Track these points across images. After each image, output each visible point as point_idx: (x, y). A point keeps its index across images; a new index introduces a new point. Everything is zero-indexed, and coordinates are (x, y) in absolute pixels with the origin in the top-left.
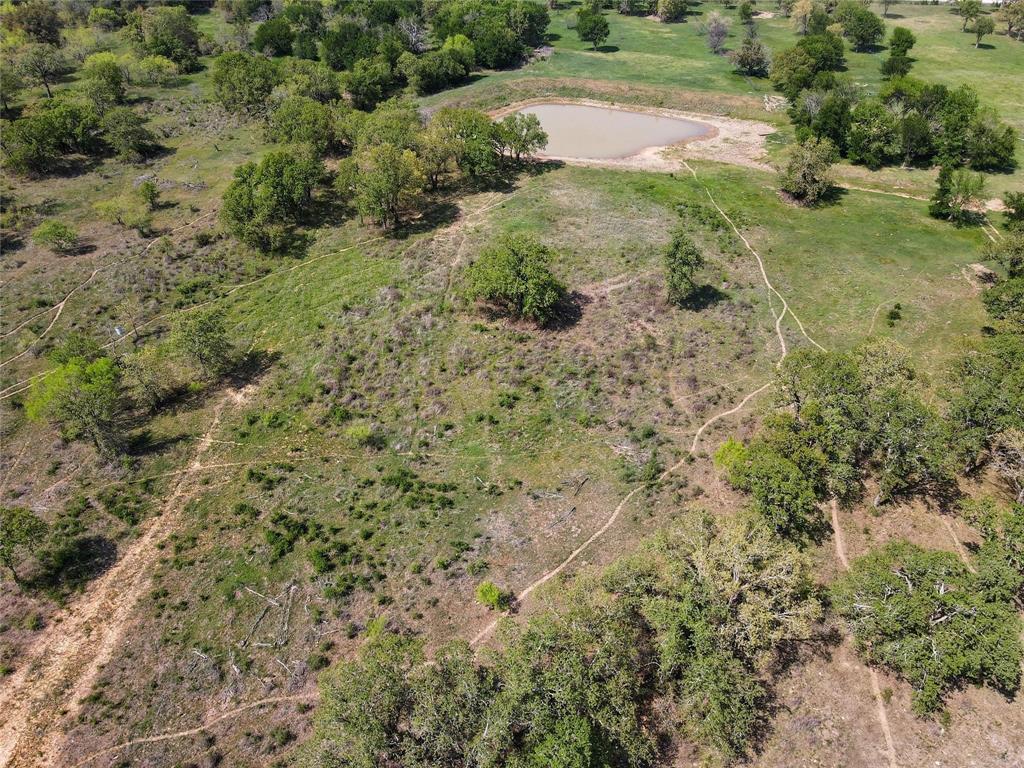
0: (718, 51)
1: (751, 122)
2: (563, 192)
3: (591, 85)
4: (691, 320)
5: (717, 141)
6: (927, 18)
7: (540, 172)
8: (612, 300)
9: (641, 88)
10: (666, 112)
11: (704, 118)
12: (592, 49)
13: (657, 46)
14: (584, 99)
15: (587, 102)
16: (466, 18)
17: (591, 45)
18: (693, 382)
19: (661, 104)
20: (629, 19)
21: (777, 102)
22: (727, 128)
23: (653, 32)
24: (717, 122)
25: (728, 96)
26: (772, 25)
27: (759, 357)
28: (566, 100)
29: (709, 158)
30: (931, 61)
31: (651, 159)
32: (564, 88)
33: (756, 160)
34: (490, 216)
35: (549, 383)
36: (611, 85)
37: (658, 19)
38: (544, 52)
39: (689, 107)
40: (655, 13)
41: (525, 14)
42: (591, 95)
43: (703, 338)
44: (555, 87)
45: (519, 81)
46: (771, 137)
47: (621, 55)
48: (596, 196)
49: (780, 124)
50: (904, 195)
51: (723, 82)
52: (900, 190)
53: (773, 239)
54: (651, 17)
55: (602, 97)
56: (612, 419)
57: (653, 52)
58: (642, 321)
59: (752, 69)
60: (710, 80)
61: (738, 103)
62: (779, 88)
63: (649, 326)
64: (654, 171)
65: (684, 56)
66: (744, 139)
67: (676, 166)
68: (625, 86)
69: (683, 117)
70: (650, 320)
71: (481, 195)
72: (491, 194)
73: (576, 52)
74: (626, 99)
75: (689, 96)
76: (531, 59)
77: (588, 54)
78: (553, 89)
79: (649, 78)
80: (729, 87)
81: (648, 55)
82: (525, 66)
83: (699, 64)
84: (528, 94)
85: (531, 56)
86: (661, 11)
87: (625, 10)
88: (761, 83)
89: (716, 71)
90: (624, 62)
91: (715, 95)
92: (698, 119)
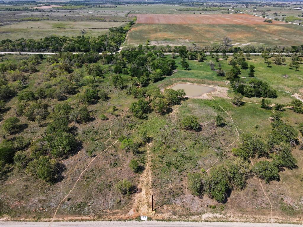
0: (213, 69)
1: (223, 87)
2: (191, 104)
3: (188, 79)
4: (221, 129)
5: (217, 92)
6: (257, 59)
7: (185, 100)
8: (207, 126)
9: (199, 80)
10: (205, 85)
11: (214, 86)
12: (185, 70)
13: (199, 68)
15: (188, 83)
16: (159, 65)
17: (185, 68)
18: (224, 140)
19: (204, 83)
20: (191, 61)
21: (228, 82)
22: (219, 89)
23: (197, 64)
24: (216, 87)
25: (218, 81)
26: (223, 62)
27: (234, 135)
28: (184, 83)
29: (217, 96)
30: (259, 71)
31: (205, 96)
32: (183, 80)
33: (226, 96)
34: (178, 110)
35: (200, 141)
36: (193, 79)
37: (197, 61)
38: (176, 71)
39: (210, 84)
40: (197, 60)
41: (171, 63)
42: (189, 82)
43: (224, 132)
45: (173, 79)
46: (228, 91)
47: (192, 71)
48: (197, 105)
49: (229, 88)
50: (256, 103)
51: (216, 78)
52: (255, 102)
53: (233, 113)
54: (195, 60)
55: (191, 82)
56: (213, 146)
57: (199, 70)
58: (213, 130)
59: (221, 75)
60: (213, 77)
61: (220, 83)
62: (228, 79)
63: (214, 130)
64: (207, 99)
65: (205, 71)
66: (222, 91)
67: (210, 98)
68: (196, 80)
69: (209, 86)
70: (214, 129)
71: (175, 106)
72: (177, 105)
73: (182, 70)
74: (197, 83)
75: (209, 81)
76: (174, 73)
77: (185, 71)
78: (181, 80)
79: (200, 77)
80: (217, 79)
81: (198, 71)
82: (173, 75)
83: (209, 73)
84: (176, 82)
85: (173, 72)
86: (198, 59)
87: (190, 58)
88: (224, 78)
89: (213, 75)
90: (193, 73)
91: (215, 82)
92: (212, 87)
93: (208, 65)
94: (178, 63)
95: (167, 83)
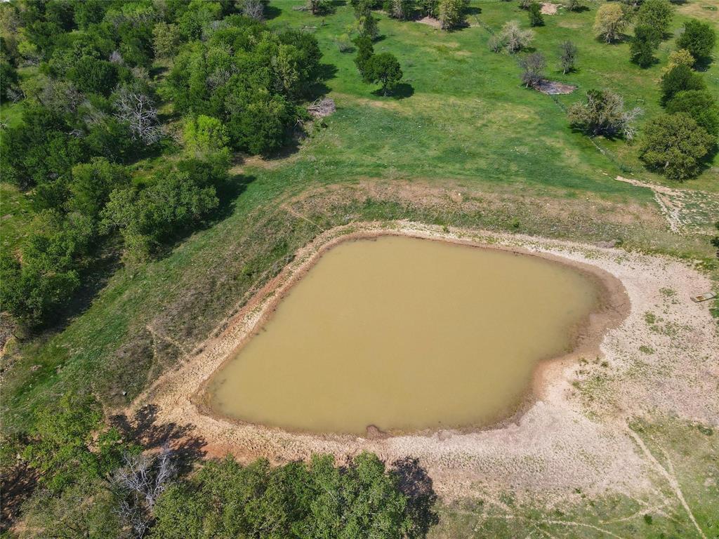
0: (535, 83)
1: (659, 260)
9: (480, 194)
10: (531, 244)
11: (589, 255)
12: (379, 94)
13: (457, 79)
14: (402, 222)
15: (407, 228)
16: (211, 79)
19: (516, 228)
20: (405, 26)
21: (674, 204)
22: (632, 276)
23: (439, 49)
24: (611, 263)
25: (609, 204)
26: (564, 24)
28: (375, 228)
32: (369, 203)
36: (435, 191)
37: (436, 24)
38: (321, 110)
39: (557, 230)
40: (435, 16)
41: (291, 62)
42: (411, 214)
44: (355, 201)
45: (302, 197)
47: (421, 102)
49: (711, 268)
51: (572, 157)
54: (426, 21)
55: (427, 216)
57: (457, 92)
60: (555, 153)
61: (628, 220)
62: (654, 163)
65: (495, 97)
66: (676, 315)
68: (456, 196)
69: (555, 253)
73: (363, 102)
74: (463, 220)
75: (552, 208)
76: (309, 127)
77: (379, 104)
78: (353, 207)
79: (473, 155)
80: (585, 169)
81: (452, 100)
82: (305, 146)
83: (521, 113)
84: (318, 224)
85: (308, 119)
86: (441, 17)
87: (398, 10)
88: (621, 151)
89: (550, 128)
90: (429, 120)
91: (589, 203)
92: (577, 258)
93: (497, 50)
94: (337, 47)
95: (256, 250)
